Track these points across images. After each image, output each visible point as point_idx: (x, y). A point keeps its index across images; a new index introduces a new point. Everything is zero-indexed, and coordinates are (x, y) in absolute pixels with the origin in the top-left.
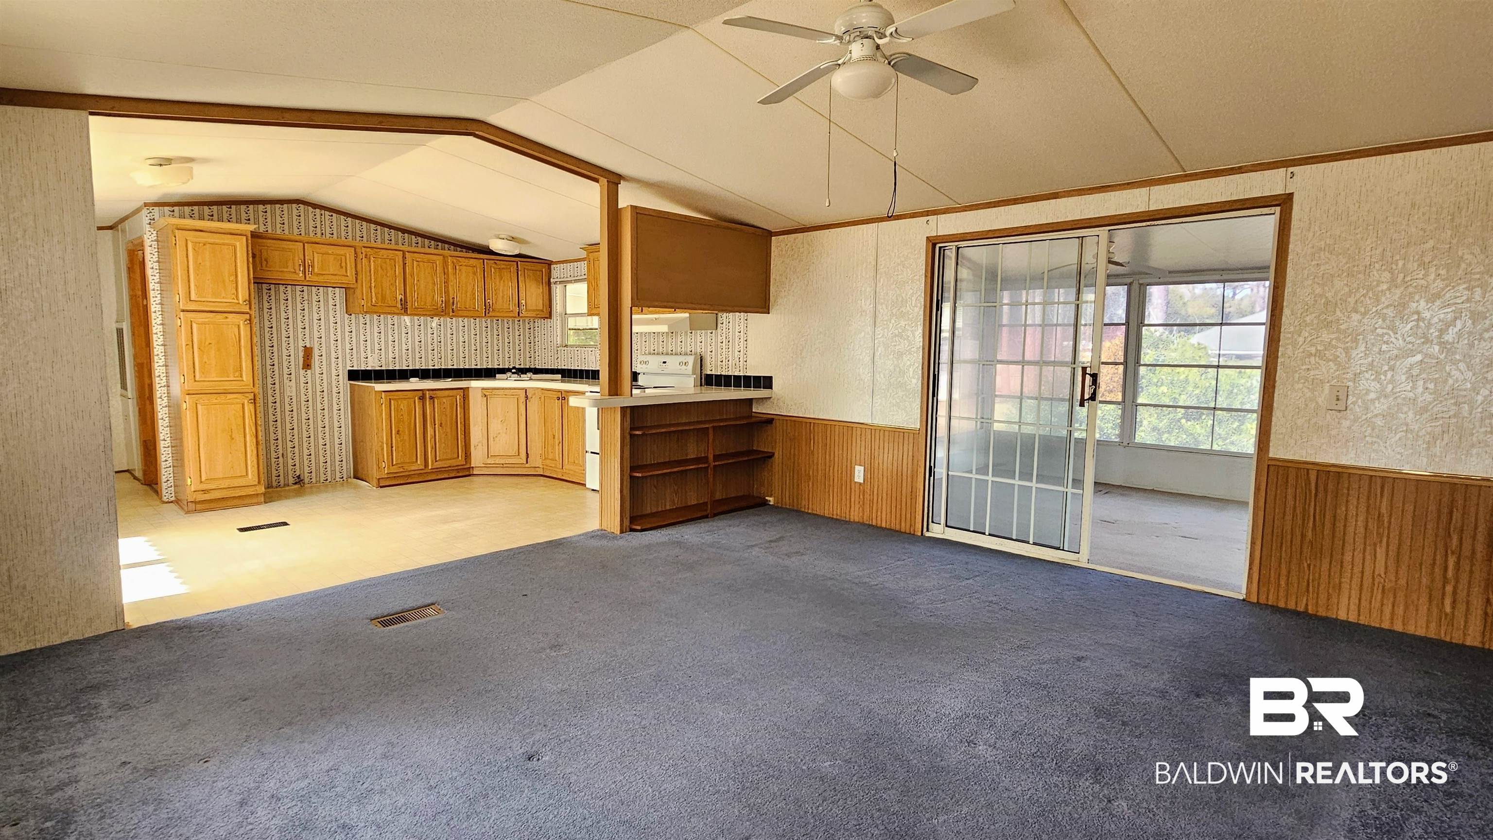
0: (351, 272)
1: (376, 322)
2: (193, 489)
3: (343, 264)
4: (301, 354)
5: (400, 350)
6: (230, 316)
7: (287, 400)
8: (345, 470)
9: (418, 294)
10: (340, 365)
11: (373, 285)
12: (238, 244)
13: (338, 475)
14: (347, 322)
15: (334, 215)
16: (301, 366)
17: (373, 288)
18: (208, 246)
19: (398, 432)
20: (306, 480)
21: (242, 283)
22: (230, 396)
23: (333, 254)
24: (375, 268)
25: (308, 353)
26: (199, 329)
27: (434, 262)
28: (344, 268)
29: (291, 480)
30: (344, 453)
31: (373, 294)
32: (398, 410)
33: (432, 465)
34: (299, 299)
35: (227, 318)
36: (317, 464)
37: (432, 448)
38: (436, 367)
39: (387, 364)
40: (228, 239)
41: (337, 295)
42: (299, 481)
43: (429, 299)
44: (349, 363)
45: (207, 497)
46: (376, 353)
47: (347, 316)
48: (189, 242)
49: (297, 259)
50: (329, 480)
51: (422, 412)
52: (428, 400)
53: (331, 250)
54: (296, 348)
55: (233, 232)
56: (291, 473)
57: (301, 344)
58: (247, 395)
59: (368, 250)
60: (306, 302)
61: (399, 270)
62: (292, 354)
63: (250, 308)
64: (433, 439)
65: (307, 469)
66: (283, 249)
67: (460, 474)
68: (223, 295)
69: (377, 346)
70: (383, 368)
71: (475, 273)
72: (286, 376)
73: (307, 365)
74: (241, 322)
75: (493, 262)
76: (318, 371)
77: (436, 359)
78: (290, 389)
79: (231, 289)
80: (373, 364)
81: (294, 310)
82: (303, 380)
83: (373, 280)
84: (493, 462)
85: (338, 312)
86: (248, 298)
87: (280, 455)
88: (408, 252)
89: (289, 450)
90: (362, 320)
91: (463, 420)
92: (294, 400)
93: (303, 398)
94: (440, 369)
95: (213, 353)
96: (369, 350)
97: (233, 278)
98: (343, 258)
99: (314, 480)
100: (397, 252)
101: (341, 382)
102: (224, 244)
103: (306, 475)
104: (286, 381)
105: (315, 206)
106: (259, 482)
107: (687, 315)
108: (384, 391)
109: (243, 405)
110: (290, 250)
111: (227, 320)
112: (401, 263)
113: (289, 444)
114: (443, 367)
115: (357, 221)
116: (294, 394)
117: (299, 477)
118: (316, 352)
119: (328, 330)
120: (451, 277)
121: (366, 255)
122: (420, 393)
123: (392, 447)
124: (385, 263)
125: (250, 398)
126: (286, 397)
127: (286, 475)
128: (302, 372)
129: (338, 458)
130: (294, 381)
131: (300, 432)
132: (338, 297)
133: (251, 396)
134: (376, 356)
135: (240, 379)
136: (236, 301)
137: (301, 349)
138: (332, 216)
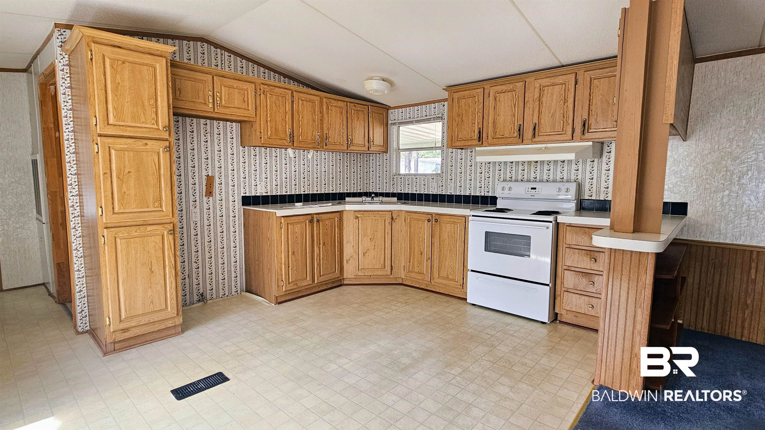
0: (251, 107)
1: (263, 154)
2: (112, 330)
3: (246, 99)
4: (204, 183)
5: (281, 178)
6: (150, 142)
7: (192, 225)
8: (239, 285)
9: (302, 129)
10: (236, 192)
11: (269, 119)
12: (158, 66)
13: (234, 289)
14: (241, 154)
15: (232, 56)
16: (204, 194)
17: (269, 122)
18: (127, 64)
19: (293, 253)
20: (208, 297)
21: (162, 107)
22: (149, 228)
23: (237, 88)
24: (270, 103)
25: (210, 180)
26: (117, 156)
27: (313, 102)
28: (246, 102)
29: (196, 298)
30: (238, 270)
31: (269, 128)
32: (294, 233)
33: (318, 280)
34: (202, 132)
35: (146, 144)
36: (217, 281)
37: (318, 265)
38: (306, 193)
39: (271, 191)
40: (148, 59)
41: (234, 129)
42: (202, 298)
43: (310, 135)
44: (243, 191)
45: (127, 335)
46: (263, 181)
47: (241, 148)
48: (106, 58)
49: (207, 90)
50: (227, 294)
51: (311, 234)
52: (315, 223)
53: (235, 84)
54: (200, 177)
55: (152, 52)
56: (195, 291)
57: (204, 173)
58: (166, 226)
59: (266, 86)
60: (209, 135)
61: (288, 107)
62: (197, 182)
63: (170, 135)
64: (318, 257)
65: (209, 287)
66: (195, 80)
67: (335, 285)
68: (143, 120)
69: (264, 175)
70: (269, 194)
71: (341, 113)
72: (192, 203)
73: (209, 193)
74: (161, 150)
75: (353, 104)
76: (218, 197)
77: (306, 185)
78: (195, 216)
79: (150, 111)
80: (261, 191)
81: (199, 142)
82: (206, 206)
83: (269, 115)
84: (363, 274)
85: (235, 145)
86: (167, 125)
87: (187, 276)
88: (296, 91)
89: (194, 270)
90: (253, 153)
91: (339, 240)
92: (199, 225)
93: (206, 222)
94: (309, 194)
95: (132, 183)
96: (258, 179)
97: (152, 102)
98: (246, 92)
99: (214, 296)
100: (287, 91)
101: (236, 207)
102: (143, 64)
103: (208, 292)
104: (191, 208)
105: (217, 46)
106: (178, 314)
107: (591, 143)
108: (283, 217)
109: (163, 236)
110: (201, 81)
111: (147, 147)
112: (290, 101)
113: (194, 265)
114: (311, 193)
115: (250, 64)
116: (198, 219)
117: (202, 295)
118: (217, 181)
119: (226, 160)
120: (326, 116)
121: (264, 91)
122: (310, 217)
123: (289, 267)
124: (278, 100)
125: (170, 228)
126: (192, 223)
127: (191, 293)
128: (205, 199)
129: (233, 275)
130: (198, 207)
131: (203, 254)
132: (234, 131)
133: (170, 227)
134: (263, 184)
135: (160, 209)
136: (155, 126)
137: (204, 178)
138: (230, 56)
